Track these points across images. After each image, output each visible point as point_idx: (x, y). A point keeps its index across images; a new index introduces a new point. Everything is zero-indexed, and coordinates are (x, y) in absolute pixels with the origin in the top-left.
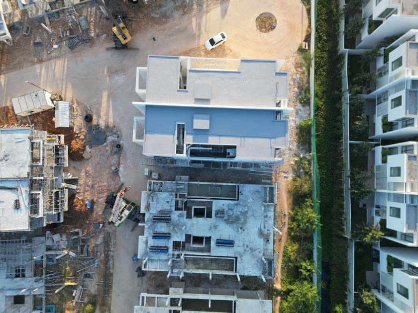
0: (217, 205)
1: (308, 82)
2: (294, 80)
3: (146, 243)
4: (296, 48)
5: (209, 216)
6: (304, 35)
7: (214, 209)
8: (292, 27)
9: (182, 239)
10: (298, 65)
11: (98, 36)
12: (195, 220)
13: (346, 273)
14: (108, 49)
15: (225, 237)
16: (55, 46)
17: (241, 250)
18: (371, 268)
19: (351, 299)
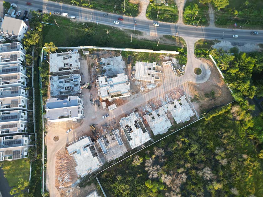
0: (64, 90)
1: (44, 125)
2: (48, 124)
3: (79, 79)
4: (48, 133)
5: (65, 87)
6: (46, 137)
7: (64, 89)
8: (49, 138)
9: (71, 82)
10: (47, 129)
11: (100, 128)
12: (69, 86)
13: (34, 81)
14: (97, 124)
15: (61, 83)
16: (111, 123)
17: (58, 81)
18: (28, 82)
19: (33, 75)
